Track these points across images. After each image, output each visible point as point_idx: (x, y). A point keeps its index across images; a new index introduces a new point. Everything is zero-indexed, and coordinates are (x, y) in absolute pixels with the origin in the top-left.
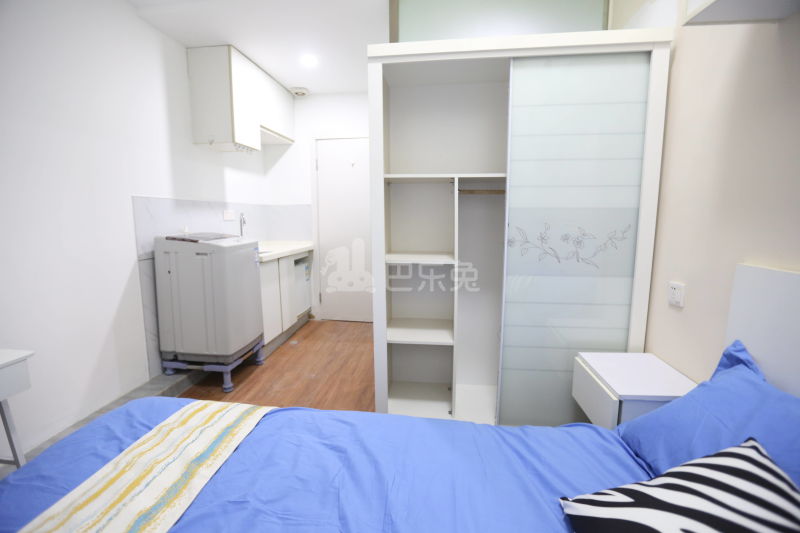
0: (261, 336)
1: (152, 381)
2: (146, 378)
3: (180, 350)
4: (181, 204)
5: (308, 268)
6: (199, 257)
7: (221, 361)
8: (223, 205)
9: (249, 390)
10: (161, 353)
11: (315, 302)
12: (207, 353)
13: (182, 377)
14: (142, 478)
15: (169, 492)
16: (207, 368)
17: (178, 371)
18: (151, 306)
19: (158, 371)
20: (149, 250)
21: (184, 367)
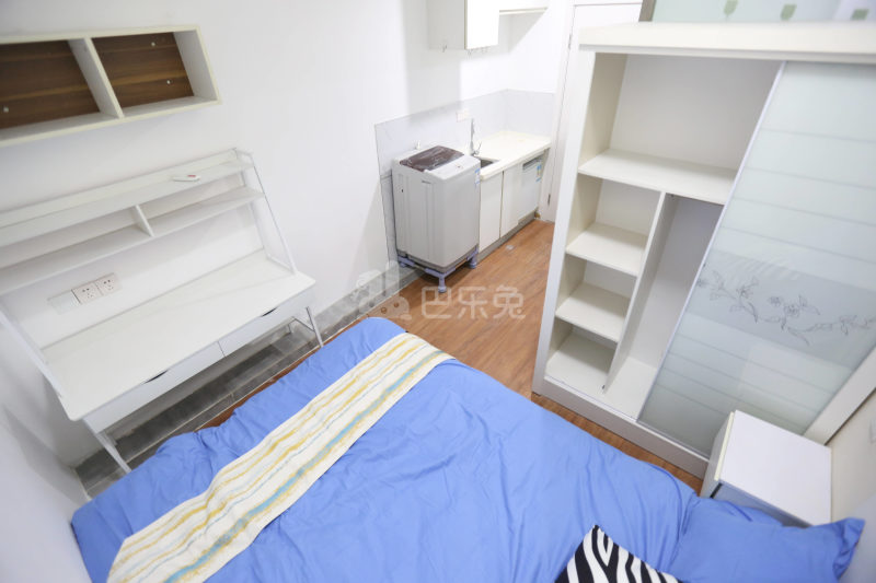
0: (476, 247)
3: (409, 253)
4: (416, 118)
5: (541, 168)
6: (424, 185)
7: (438, 269)
10: (397, 250)
11: (543, 201)
12: (428, 261)
14: (362, 389)
15: (372, 405)
16: (427, 271)
17: (408, 266)
18: (390, 215)
20: (388, 169)
21: (412, 264)
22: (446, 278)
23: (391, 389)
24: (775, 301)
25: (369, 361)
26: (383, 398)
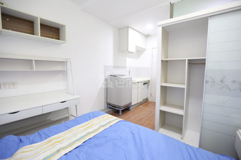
0: (131, 103)
2: (103, 108)
3: (111, 103)
4: (115, 67)
5: (148, 86)
6: (117, 80)
7: (119, 107)
8: (125, 67)
10: (107, 103)
11: (149, 96)
12: (117, 105)
13: (111, 109)
14: (91, 126)
15: (95, 130)
16: (116, 108)
18: (106, 92)
19: (106, 107)
21: (111, 107)
22: (122, 111)
25: (95, 119)
26: (99, 128)
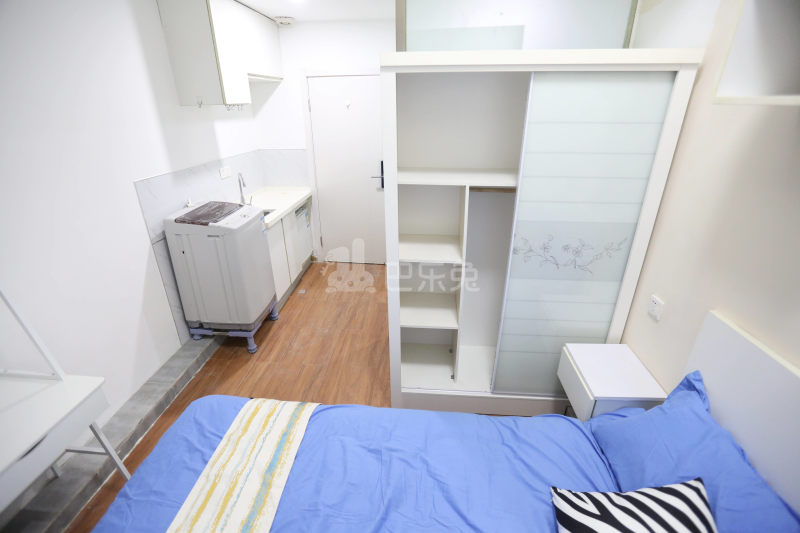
0: (275, 296)
1: (184, 348)
2: (178, 345)
3: (204, 320)
5: (308, 214)
6: (211, 239)
7: (244, 328)
8: (217, 164)
9: (271, 350)
10: (187, 323)
11: (316, 244)
12: (230, 322)
13: (209, 342)
14: (232, 490)
16: (231, 334)
17: (204, 336)
19: (186, 337)
20: (159, 231)
21: (210, 333)
22: (255, 336)
23: (271, 468)
24: (566, 248)
25: (224, 449)
26: (266, 485)
